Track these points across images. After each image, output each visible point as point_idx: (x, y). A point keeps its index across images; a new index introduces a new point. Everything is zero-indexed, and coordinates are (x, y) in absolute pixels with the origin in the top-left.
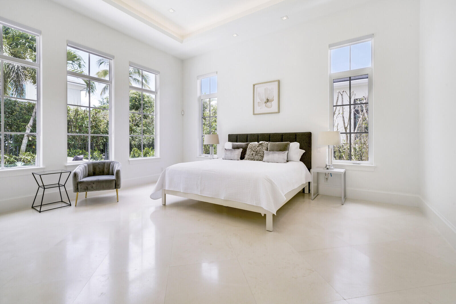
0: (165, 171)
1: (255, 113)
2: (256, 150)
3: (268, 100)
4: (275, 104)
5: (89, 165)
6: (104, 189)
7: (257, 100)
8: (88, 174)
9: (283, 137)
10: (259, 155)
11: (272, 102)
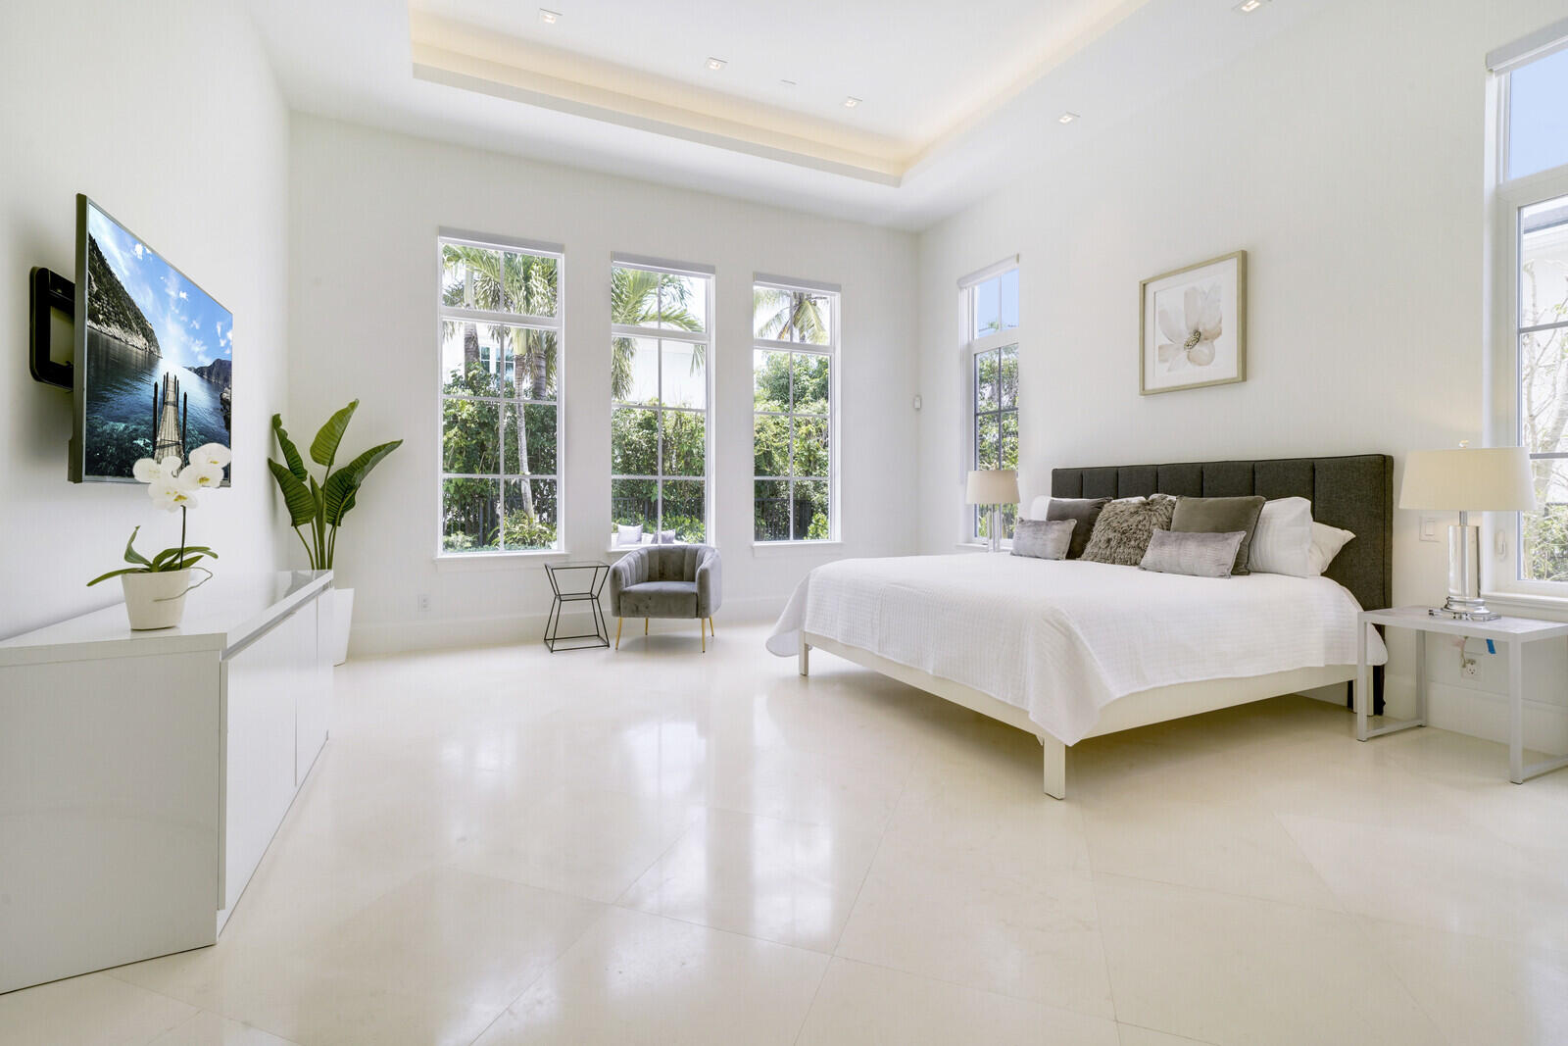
0: (808, 579)
1: (1149, 386)
2: (1125, 525)
3: (1197, 336)
4: (1226, 346)
5: (651, 553)
6: (670, 614)
7: (1157, 338)
8: (649, 576)
9: (1257, 476)
10: (1132, 543)
11: (1216, 342)
